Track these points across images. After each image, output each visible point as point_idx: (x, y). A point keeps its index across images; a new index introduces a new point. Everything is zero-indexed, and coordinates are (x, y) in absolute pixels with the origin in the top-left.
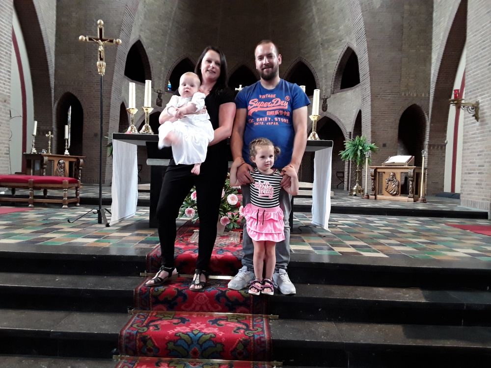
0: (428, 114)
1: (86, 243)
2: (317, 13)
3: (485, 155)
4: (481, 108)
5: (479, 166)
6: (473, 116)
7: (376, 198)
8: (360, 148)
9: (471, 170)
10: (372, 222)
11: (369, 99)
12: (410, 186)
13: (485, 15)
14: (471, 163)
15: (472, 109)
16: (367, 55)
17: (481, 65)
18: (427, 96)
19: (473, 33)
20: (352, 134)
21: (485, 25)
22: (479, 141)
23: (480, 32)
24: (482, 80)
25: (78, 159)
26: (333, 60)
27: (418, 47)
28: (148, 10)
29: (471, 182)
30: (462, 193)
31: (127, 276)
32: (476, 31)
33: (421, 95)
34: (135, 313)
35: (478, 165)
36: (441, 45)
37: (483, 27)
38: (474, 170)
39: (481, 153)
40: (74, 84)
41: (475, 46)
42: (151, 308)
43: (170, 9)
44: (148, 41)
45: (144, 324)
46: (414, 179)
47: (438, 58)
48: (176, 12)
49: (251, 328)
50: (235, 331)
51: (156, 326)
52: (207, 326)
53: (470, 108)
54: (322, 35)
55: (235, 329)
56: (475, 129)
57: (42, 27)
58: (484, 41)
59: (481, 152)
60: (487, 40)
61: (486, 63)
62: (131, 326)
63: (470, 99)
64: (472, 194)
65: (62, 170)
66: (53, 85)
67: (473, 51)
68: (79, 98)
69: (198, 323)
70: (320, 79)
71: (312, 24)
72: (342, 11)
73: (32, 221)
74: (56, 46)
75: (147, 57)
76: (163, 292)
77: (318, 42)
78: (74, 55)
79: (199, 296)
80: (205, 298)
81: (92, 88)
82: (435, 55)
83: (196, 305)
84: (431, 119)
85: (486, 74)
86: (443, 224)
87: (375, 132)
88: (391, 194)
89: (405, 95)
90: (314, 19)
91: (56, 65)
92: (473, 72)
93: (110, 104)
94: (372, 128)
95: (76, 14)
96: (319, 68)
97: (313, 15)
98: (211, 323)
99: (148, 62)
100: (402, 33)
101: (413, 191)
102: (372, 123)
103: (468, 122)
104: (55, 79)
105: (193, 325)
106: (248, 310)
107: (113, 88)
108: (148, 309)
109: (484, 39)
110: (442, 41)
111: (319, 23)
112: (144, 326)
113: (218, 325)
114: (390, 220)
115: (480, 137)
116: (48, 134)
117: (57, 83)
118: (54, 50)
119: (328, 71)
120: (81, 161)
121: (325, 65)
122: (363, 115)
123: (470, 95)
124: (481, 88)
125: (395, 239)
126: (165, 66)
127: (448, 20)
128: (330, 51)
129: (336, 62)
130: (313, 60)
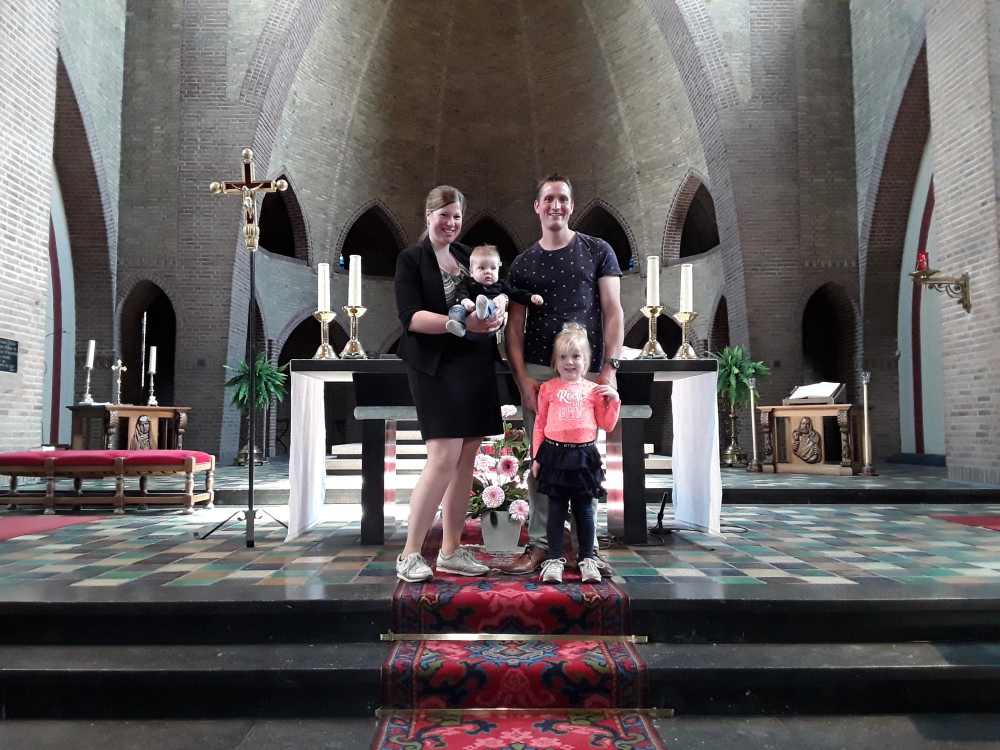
0: (858, 301)
1: (258, 580)
2: (627, 114)
3: (990, 377)
4: (972, 287)
5: (980, 399)
6: (959, 302)
7: (775, 471)
8: (736, 371)
9: (963, 407)
10: (787, 518)
11: (740, 275)
12: (844, 443)
13: (963, 113)
14: (961, 393)
15: (956, 289)
16: (731, 192)
17: (966, 205)
18: (854, 264)
19: (944, 146)
20: (709, 342)
21: (968, 131)
22: (974, 350)
23: (959, 144)
24: (970, 233)
25: (177, 414)
26: (662, 202)
27: (829, 172)
28: (300, 118)
29: (965, 431)
30: (949, 454)
31: (354, 641)
32: (950, 142)
33: (842, 264)
34: (384, 716)
35: (976, 397)
36: (875, 168)
37: (963, 135)
38: (970, 407)
39: (980, 374)
40: (158, 263)
41: (951, 170)
42: (415, 703)
43: (342, 114)
44: (301, 176)
45: (411, 737)
46: (849, 430)
47: (869, 192)
48: (353, 121)
49: (622, 735)
50: (593, 743)
51: (435, 738)
52: (536, 735)
53: (952, 286)
54: (639, 156)
55: (592, 738)
56: (965, 326)
57: (95, 155)
58: (968, 161)
59: (980, 371)
60: (973, 157)
61: (975, 200)
62: (387, 740)
63: (950, 269)
64: (970, 456)
65: (146, 436)
66: (115, 268)
67: (947, 179)
68: (166, 292)
69: (516, 730)
70: (638, 240)
71: (617, 136)
72: (675, 109)
73: (120, 541)
74: (122, 191)
75: (299, 207)
76: (437, 669)
77: (631, 169)
78: (158, 207)
79: (509, 676)
80: (522, 679)
81: (194, 271)
82: (864, 187)
83: (504, 694)
84: (865, 310)
85: (977, 222)
86: (926, 517)
87: (756, 339)
88: (806, 461)
89: (811, 265)
90: (622, 126)
91: (120, 228)
92: (952, 219)
93: (230, 301)
94: (750, 331)
95: (162, 128)
96: (636, 218)
97: (620, 119)
98: (541, 729)
99: (302, 217)
100: (797, 149)
101: (849, 453)
102: (749, 322)
103: (950, 315)
104: (119, 255)
105: (506, 735)
106: (606, 701)
107: (235, 268)
108: (409, 706)
109: (966, 157)
110: (876, 159)
111: (631, 133)
112: (412, 740)
113: (556, 731)
114: (821, 512)
115: (977, 343)
116: (117, 365)
117: (122, 263)
118: (117, 198)
119: (654, 224)
120: (183, 416)
121: (648, 213)
122: (730, 306)
123: (947, 264)
124: (969, 248)
125: (851, 550)
126: (334, 224)
127: (885, 121)
128: (656, 185)
129: (668, 206)
130: (622, 204)
